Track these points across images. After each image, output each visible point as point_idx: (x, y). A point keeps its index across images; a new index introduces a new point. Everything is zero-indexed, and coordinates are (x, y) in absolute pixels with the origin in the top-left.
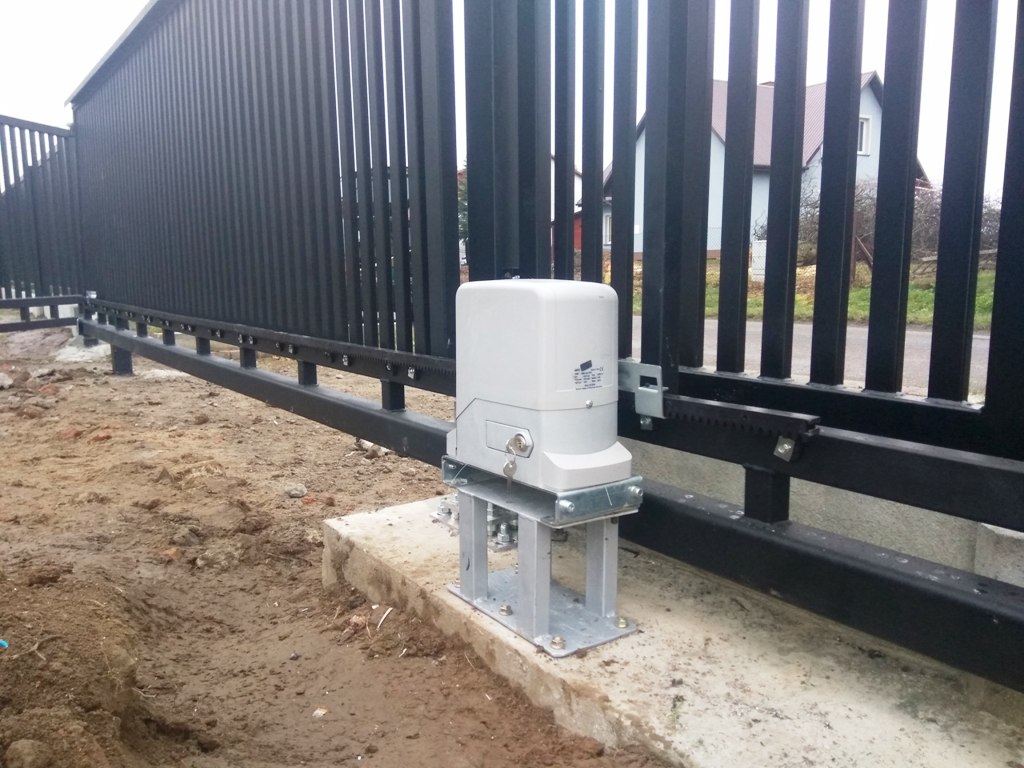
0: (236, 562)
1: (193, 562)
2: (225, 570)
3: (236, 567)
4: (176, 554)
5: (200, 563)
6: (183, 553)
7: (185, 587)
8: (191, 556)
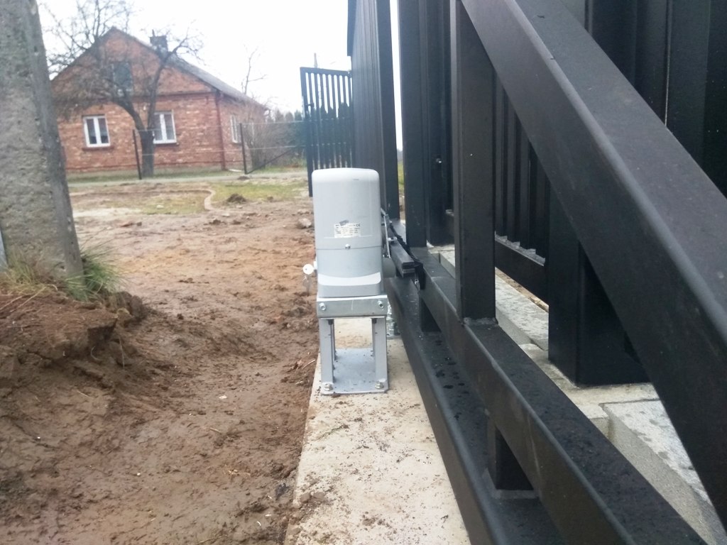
0: (304, 328)
1: (285, 325)
2: (296, 331)
3: (303, 331)
4: (279, 319)
5: (288, 326)
6: (284, 319)
7: (269, 336)
8: (286, 321)
